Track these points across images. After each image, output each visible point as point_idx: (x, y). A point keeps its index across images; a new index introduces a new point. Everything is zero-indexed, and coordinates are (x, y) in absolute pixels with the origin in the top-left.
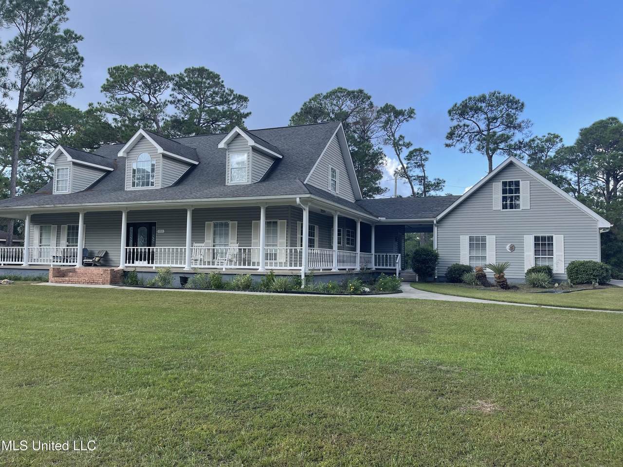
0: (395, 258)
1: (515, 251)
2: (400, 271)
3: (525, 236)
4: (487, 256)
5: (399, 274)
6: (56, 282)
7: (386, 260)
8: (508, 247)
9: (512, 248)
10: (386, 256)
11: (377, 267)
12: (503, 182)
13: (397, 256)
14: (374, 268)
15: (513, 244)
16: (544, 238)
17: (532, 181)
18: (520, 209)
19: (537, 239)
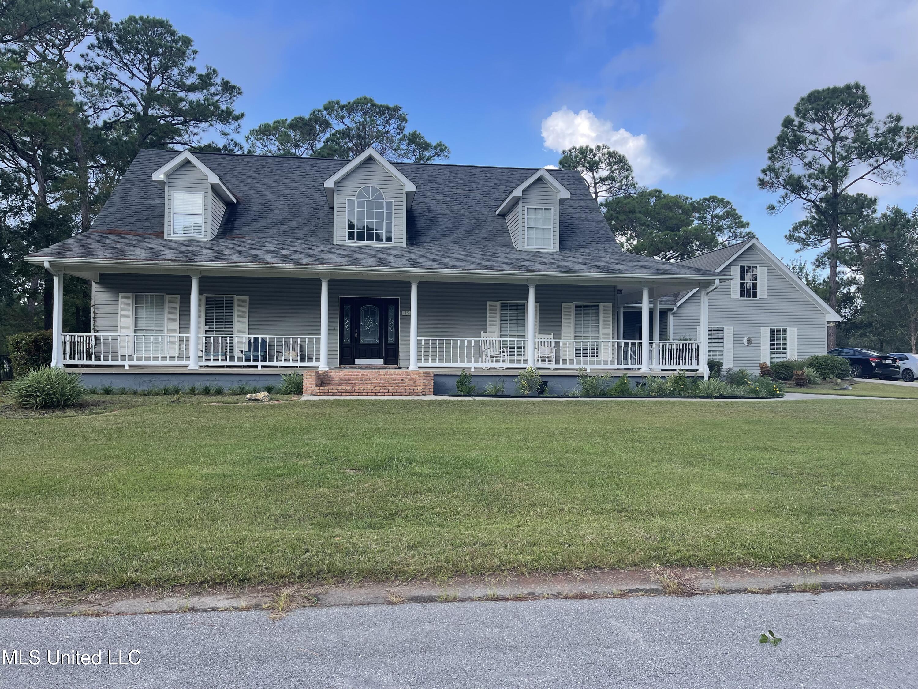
1: (751, 345)
3: (761, 328)
4: (725, 350)
6: (324, 394)
8: (745, 340)
9: (749, 341)
12: (741, 266)
15: (750, 336)
16: (779, 330)
17: (769, 268)
18: (757, 298)
19: (772, 331)
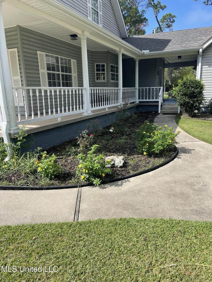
0: (158, 91)
2: (162, 103)
5: (161, 106)
7: (149, 93)
10: (149, 89)
11: (141, 100)
13: (160, 89)
14: (137, 101)
